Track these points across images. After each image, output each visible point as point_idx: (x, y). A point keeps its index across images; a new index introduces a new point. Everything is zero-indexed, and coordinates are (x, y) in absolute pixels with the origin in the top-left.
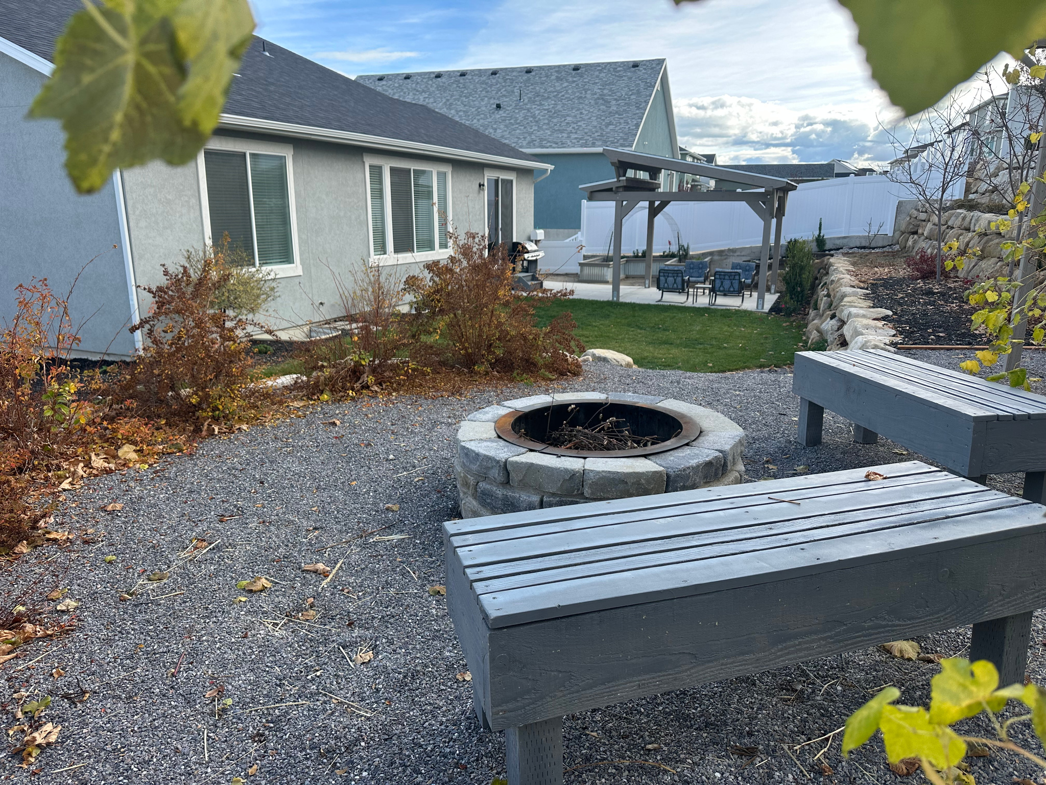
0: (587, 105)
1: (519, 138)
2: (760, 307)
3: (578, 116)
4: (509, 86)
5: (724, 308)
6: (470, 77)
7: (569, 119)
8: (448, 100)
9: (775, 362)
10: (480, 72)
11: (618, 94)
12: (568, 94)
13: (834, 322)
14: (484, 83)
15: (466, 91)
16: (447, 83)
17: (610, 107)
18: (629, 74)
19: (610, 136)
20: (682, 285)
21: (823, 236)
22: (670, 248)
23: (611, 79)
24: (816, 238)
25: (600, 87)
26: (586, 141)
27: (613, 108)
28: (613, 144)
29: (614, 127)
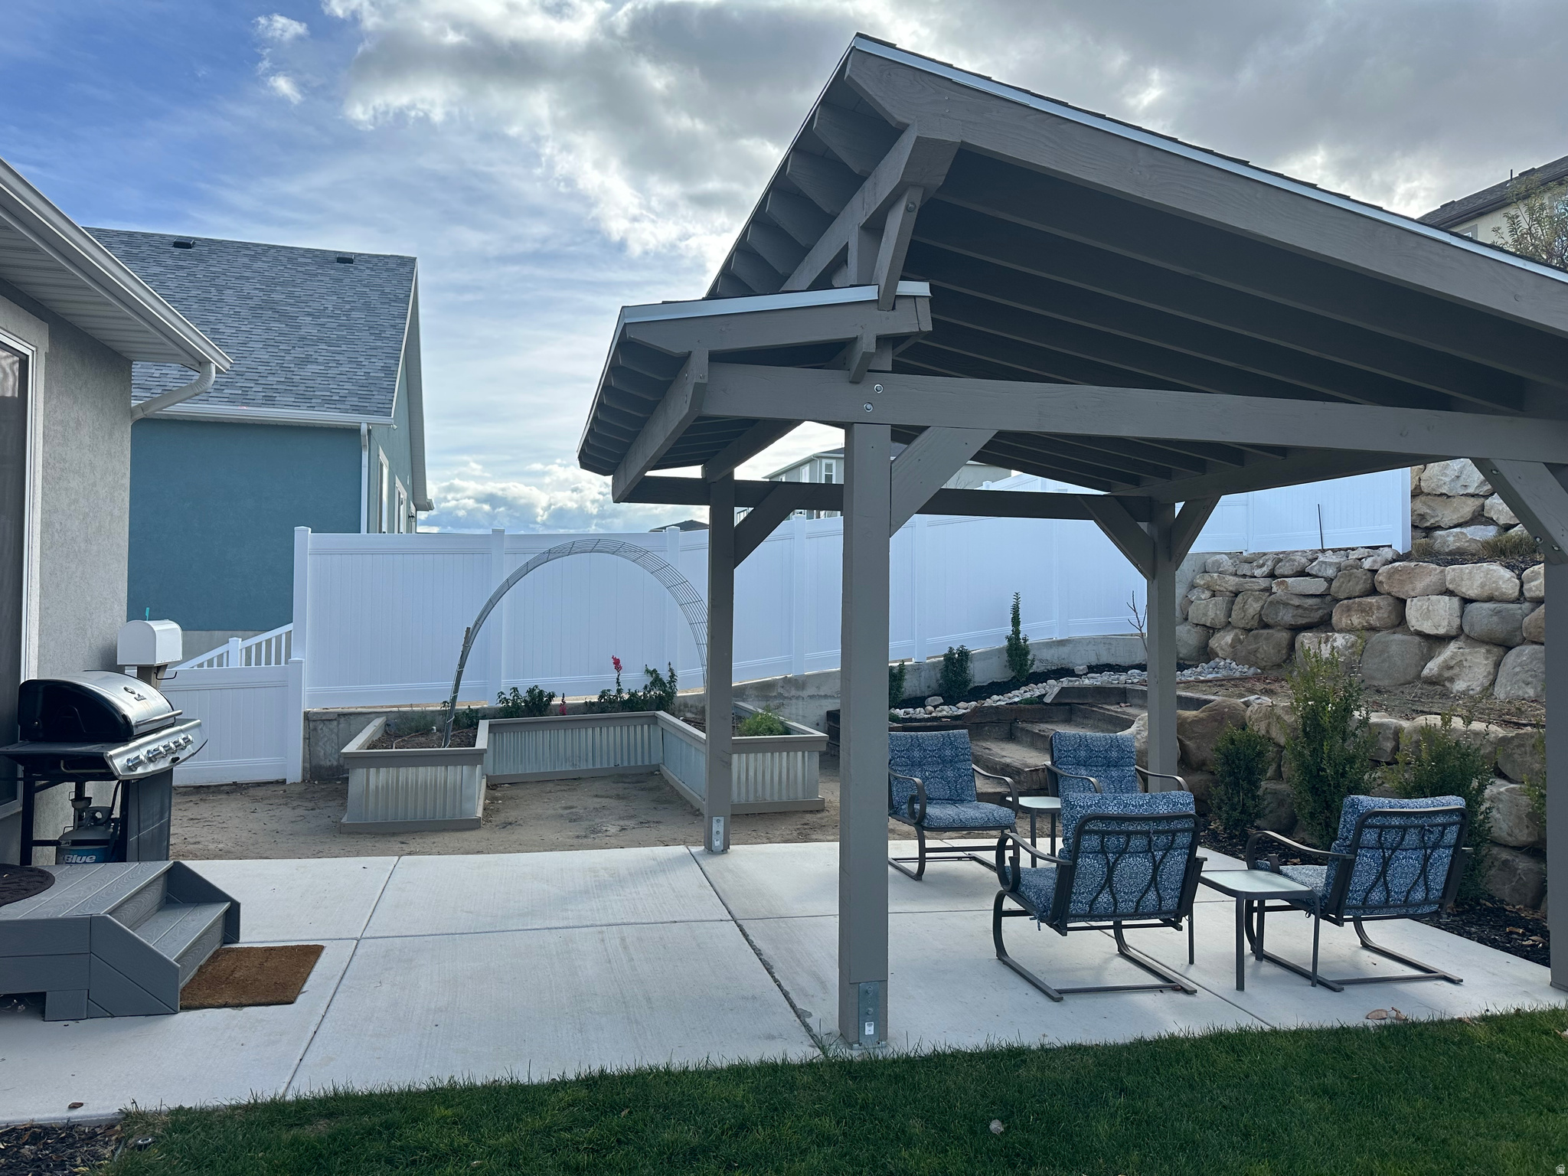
11: (315, 305)
17: (299, 328)
18: (332, 272)
19: (317, 386)
20: (1182, 893)
21: (1025, 640)
22: (618, 679)
23: (286, 275)
24: (1010, 645)
25: (258, 286)
26: (245, 391)
27: (309, 329)
28: (328, 402)
29: (323, 368)
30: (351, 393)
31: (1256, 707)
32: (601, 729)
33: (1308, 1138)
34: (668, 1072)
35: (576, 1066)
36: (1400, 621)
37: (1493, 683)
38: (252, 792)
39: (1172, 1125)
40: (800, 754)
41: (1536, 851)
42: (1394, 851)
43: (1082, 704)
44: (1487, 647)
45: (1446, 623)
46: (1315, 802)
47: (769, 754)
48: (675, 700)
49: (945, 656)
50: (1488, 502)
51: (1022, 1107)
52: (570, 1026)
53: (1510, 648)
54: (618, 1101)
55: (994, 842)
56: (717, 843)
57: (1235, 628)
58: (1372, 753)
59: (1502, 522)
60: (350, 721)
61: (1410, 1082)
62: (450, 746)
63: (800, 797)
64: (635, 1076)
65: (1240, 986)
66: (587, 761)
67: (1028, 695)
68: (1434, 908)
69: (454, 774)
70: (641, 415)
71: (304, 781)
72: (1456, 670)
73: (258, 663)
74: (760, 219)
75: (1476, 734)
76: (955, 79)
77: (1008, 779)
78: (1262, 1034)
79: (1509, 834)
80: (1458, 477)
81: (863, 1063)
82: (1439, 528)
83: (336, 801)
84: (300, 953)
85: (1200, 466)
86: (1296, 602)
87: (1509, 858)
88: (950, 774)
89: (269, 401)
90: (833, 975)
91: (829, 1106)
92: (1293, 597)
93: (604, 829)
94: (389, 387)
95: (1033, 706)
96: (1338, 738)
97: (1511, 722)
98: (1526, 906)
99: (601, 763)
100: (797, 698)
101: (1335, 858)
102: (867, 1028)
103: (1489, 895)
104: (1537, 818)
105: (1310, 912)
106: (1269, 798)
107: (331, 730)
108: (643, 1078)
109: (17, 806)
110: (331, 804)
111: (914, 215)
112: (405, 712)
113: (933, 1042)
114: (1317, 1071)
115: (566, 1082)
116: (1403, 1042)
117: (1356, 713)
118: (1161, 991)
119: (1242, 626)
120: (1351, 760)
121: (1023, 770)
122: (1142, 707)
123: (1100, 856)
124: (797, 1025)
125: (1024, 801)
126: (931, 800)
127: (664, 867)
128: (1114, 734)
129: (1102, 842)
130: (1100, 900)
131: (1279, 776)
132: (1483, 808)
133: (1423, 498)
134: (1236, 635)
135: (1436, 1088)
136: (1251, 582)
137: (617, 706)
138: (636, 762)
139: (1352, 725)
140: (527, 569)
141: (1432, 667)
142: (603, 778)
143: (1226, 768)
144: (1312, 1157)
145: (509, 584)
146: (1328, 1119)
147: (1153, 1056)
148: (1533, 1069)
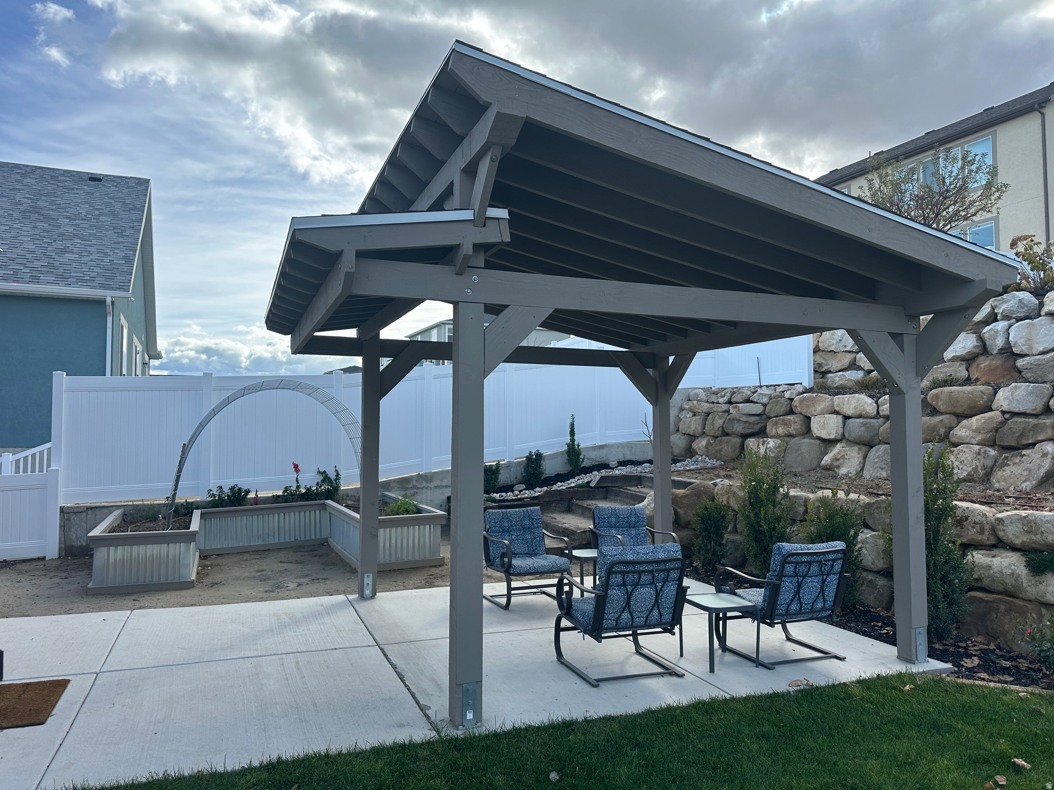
11: (73, 211)
18: (86, 187)
19: (73, 269)
20: (674, 610)
21: (579, 446)
22: (297, 479)
23: (49, 188)
24: (569, 449)
25: (27, 196)
26: (16, 272)
27: (66, 227)
28: (81, 281)
29: (77, 256)
30: (99, 275)
31: (721, 486)
32: (284, 515)
33: (753, 768)
34: (327, 755)
35: (259, 756)
36: (807, 431)
37: (862, 469)
38: (18, 566)
39: (668, 766)
40: (427, 527)
41: (887, 573)
42: (804, 577)
43: (614, 487)
44: (859, 446)
45: (835, 432)
46: (757, 547)
47: (406, 528)
48: (339, 492)
49: (526, 457)
50: (858, 356)
51: (571, 761)
52: (256, 727)
53: (872, 447)
54: (290, 779)
55: (555, 581)
56: (368, 592)
57: (708, 436)
58: (791, 515)
59: (866, 368)
60: (95, 512)
61: (814, 726)
62: (171, 529)
63: (428, 556)
64: (303, 760)
65: (712, 670)
66: (274, 537)
67: (580, 482)
68: (829, 612)
69: (174, 549)
70: (309, 293)
71: (60, 557)
72: (841, 461)
73: (25, 471)
74: (393, 162)
75: (853, 501)
76: (522, 75)
77: (566, 539)
78: (726, 701)
79: (872, 564)
80: (840, 340)
81: (465, 739)
82: (830, 372)
83: (85, 572)
84: (51, 685)
85: (683, 333)
86: (744, 419)
87: (873, 578)
88: (528, 536)
90: (445, 679)
91: (441, 771)
92: (743, 416)
93: (286, 585)
94: (128, 271)
95: (583, 489)
96: (770, 506)
97: (873, 493)
98: (883, 608)
99: (285, 539)
100: (427, 488)
101: (769, 584)
102: (468, 714)
103: (861, 602)
104: (888, 553)
105: (754, 619)
106: (729, 545)
107: (81, 520)
108: (308, 761)
110: (80, 573)
111: (497, 164)
112: (138, 505)
113: (513, 721)
114: (758, 723)
115: (252, 768)
116: (811, 700)
117: (781, 490)
118: (662, 676)
119: (712, 434)
120: (778, 519)
121: (576, 532)
122: (651, 488)
123: (622, 588)
124: (420, 716)
125: (576, 553)
126: (515, 555)
127: (328, 611)
128: (633, 507)
129: (623, 578)
130: (622, 617)
131: (735, 531)
132: (857, 548)
133: (820, 353)
134: (708, 440)
135: (830, 728)
136: (717, 407)
137: (296, 497)
138: (310, 537)
139: (779, 497)
140: (228, 402)
141: (827, 459)
142: (286, 548)
143: (702, 526)
144: (755, 780)
145: (214, 413)
146: (765, 754)
147: (657, 721)
148: (887, 712)
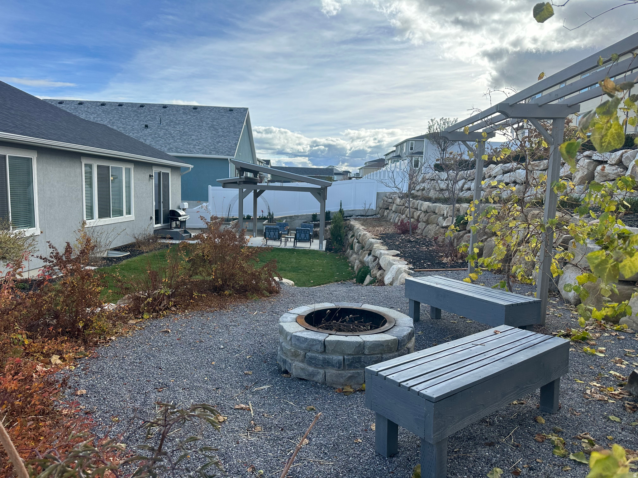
0: (204, 130)
1: (162, 146)
2: (321, 248)
3: (199, 136)
4: (153, 114)
5: (302, 249)
6: (126, 107)
7: (193, 137)
8: (111, 120)
9: (343, 279)
10: (132, 105)
11: (223, 125)
12: (191, 122)
13: (370, 257)
14: (135, 111)
15: (123, 116)
16: (110, 110)
17: (218, 132)
18: (228, 114)
19: (220, 149)
21: (343, 210)
23: (217, 116)
25: (211, 120)
26: (206, 151)
28: (222, 153)
29: (222, 144)
30: (227, 151)
89: (210, 153)
94: (235, 149)
109: (170, 224)
123: (268, 232)
130: (269, 236)
